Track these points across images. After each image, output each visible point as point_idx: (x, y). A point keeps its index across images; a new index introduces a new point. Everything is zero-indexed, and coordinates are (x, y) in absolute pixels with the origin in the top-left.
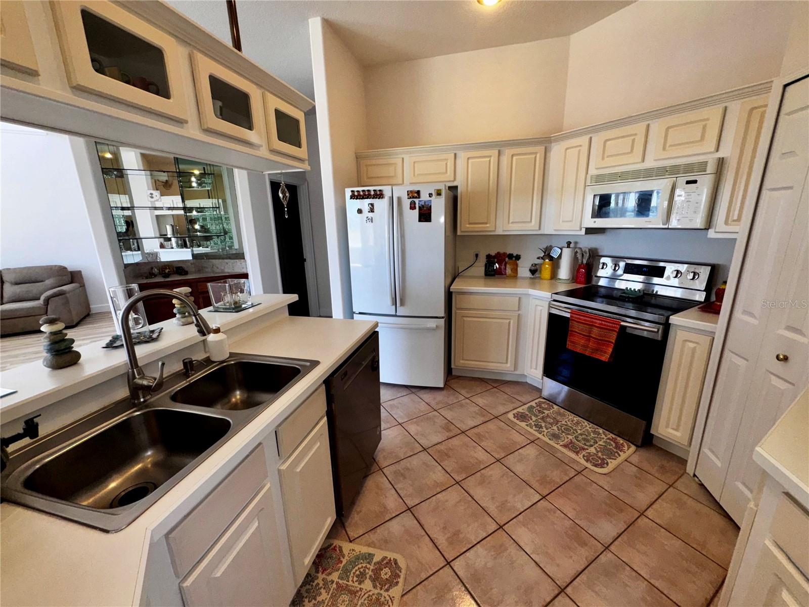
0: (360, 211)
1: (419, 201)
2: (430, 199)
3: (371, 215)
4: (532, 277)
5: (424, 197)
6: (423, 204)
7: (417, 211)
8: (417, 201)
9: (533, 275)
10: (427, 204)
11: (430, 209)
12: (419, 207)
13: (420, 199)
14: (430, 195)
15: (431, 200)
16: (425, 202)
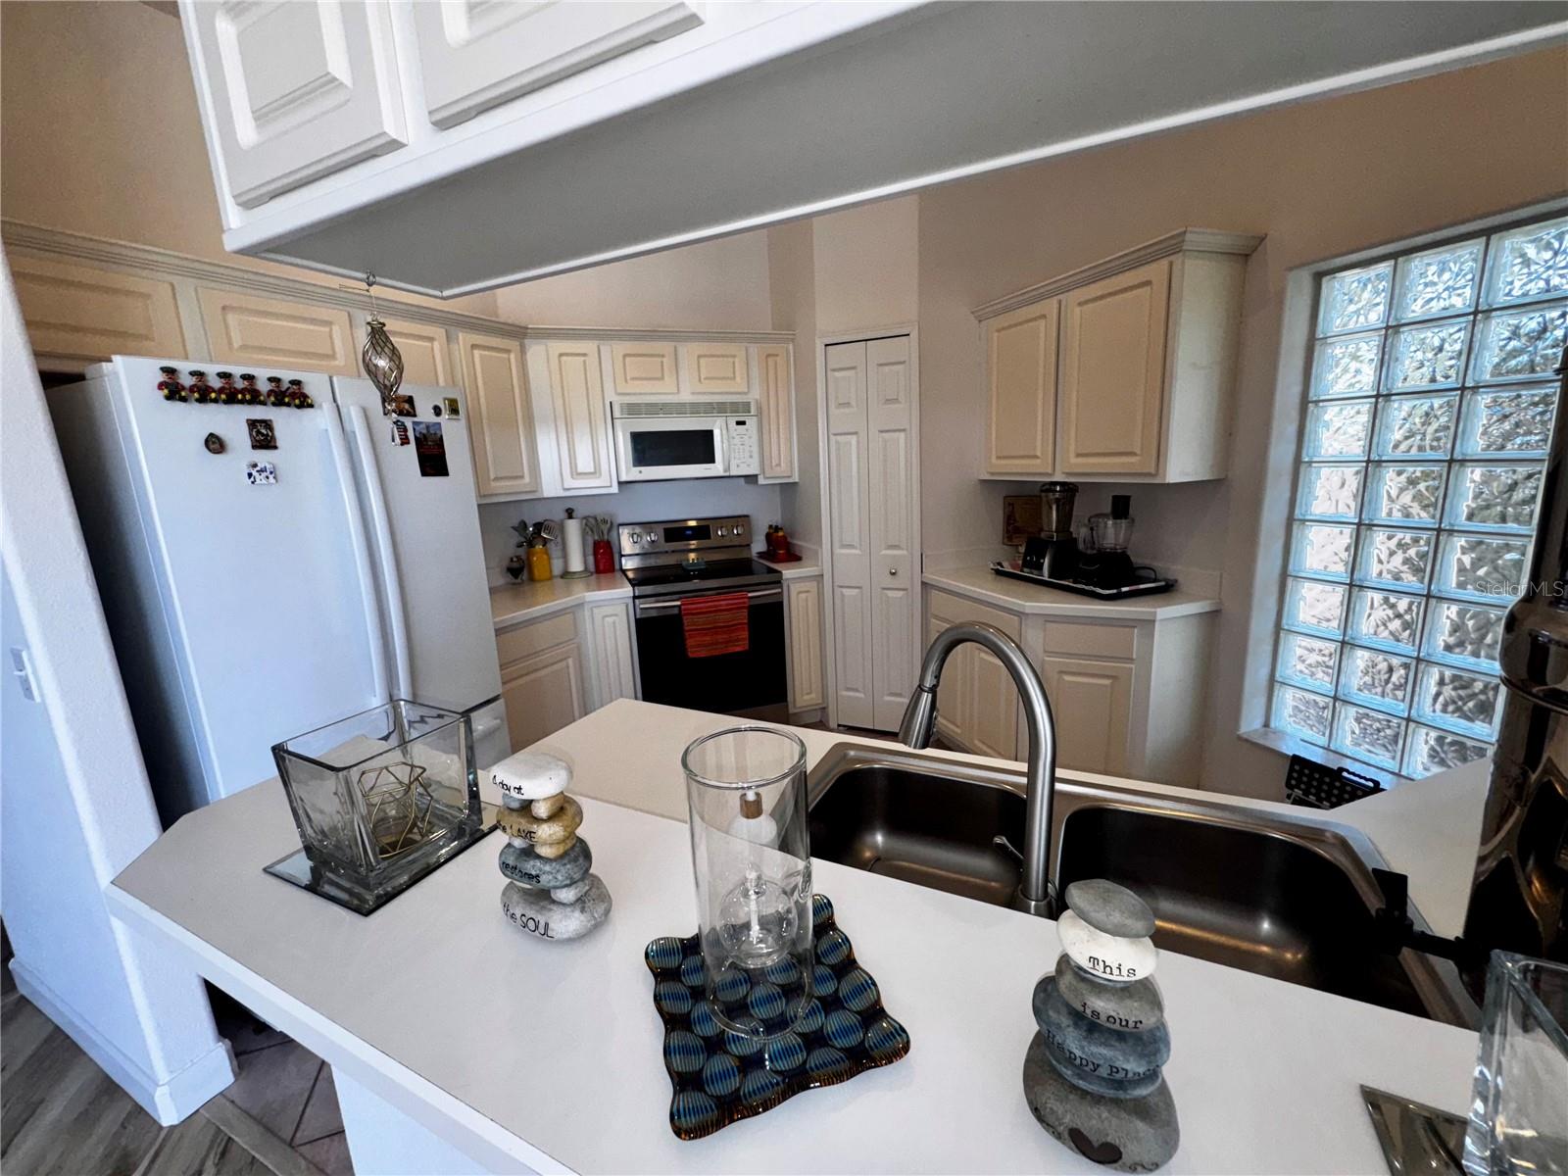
0: (215, 444)
1: (414, 423)
2: (437, 420)
3: (263, 457)
4: (514, 580)
5: (424, 414)
6: (425, 431)
7: (412, 446)
8: (408, 422)
9: (516, 577)
10: (432, 432)
11: (440, 443)
12: (416, 438)
13: (415, 419)
14: (437, 411)
15: (439, 424)
16: (428, 427)
